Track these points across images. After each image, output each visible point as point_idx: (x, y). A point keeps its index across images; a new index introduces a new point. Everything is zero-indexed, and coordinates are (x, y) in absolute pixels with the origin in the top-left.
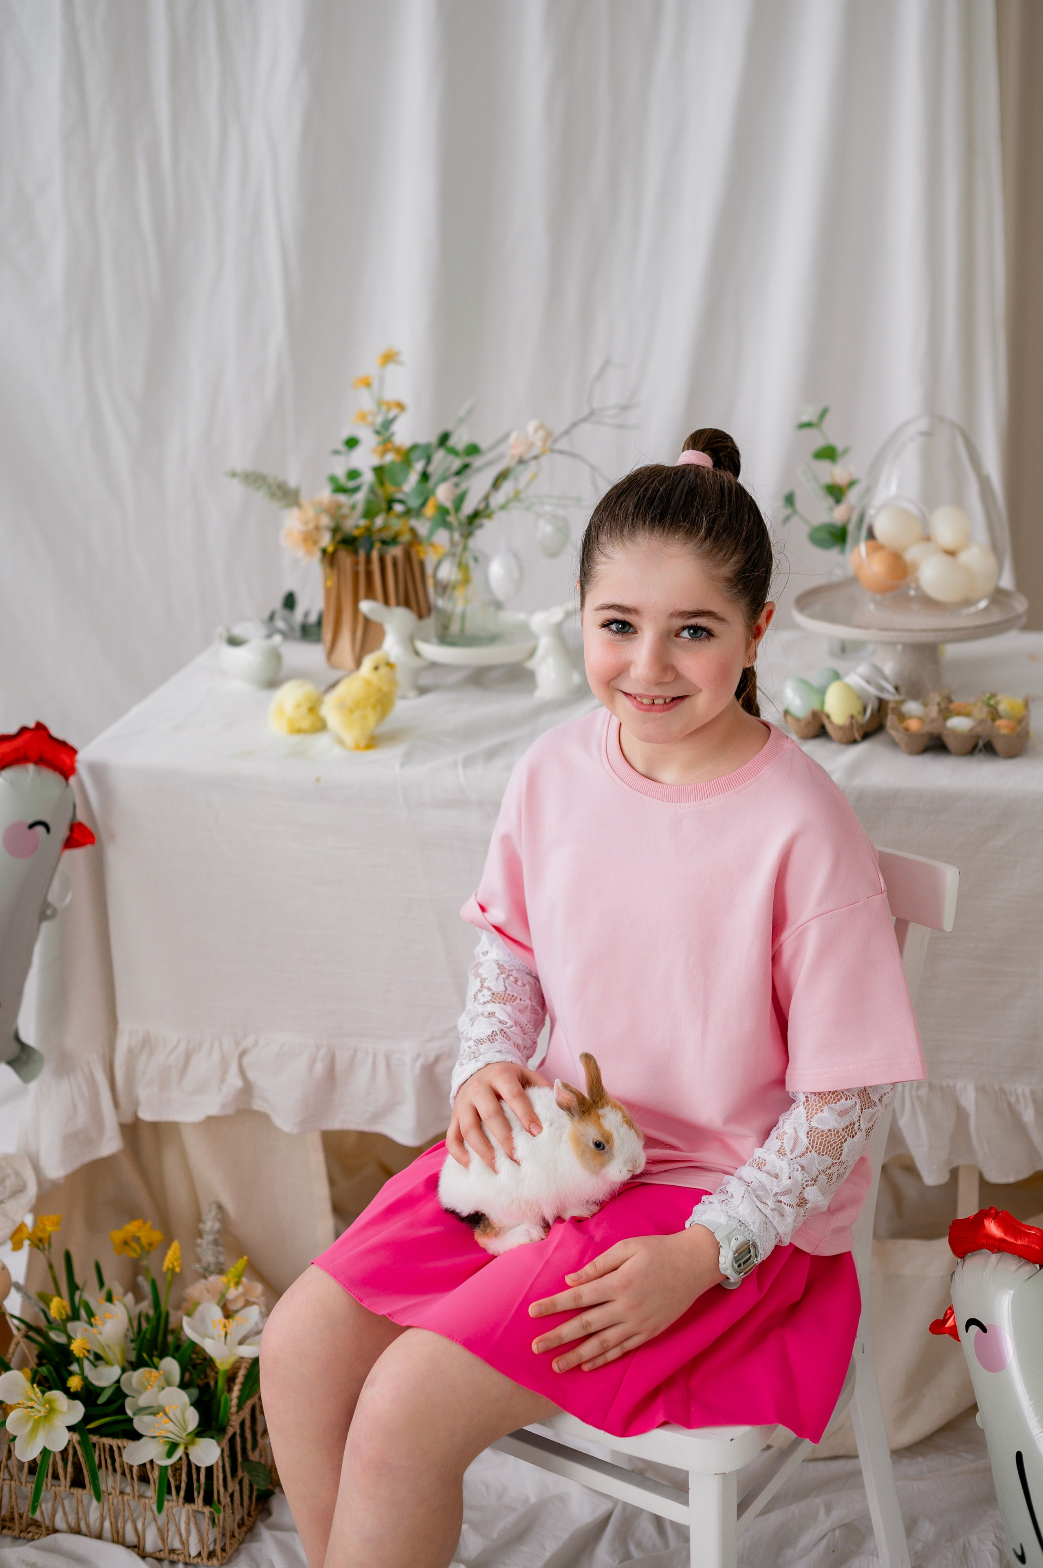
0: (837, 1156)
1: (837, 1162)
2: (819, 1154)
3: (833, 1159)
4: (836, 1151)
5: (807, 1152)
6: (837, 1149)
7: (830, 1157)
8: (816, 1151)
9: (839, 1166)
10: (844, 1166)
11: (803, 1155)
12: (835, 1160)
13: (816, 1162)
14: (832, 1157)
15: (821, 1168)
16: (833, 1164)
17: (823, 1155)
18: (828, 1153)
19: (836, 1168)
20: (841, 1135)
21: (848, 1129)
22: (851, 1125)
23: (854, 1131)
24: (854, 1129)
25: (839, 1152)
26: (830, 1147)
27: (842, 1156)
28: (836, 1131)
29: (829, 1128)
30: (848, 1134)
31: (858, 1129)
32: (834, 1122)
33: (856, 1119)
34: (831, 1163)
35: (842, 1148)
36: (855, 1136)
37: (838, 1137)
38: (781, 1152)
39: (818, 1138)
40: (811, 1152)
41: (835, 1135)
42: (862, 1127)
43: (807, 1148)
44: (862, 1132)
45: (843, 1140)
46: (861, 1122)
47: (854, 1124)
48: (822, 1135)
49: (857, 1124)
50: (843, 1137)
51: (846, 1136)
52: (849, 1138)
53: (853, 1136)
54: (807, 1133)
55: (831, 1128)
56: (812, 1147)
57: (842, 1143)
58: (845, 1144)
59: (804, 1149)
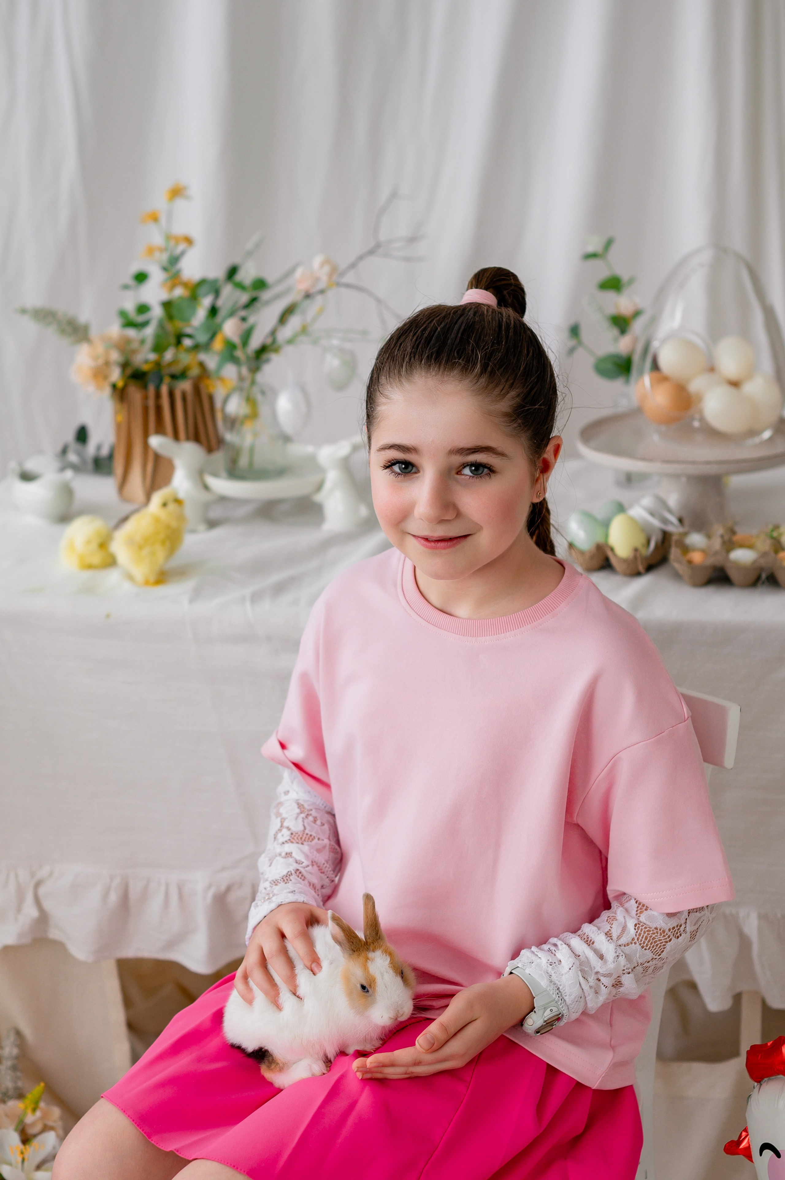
0: (659, 952)
1: (657, 958)
2: (642, 948)
4: (659, 948)
5: (631, 943)
7: (652, 952)
8: (640, 945)
9: (658, 962)
11: (628, 944)
13: (638, 955)
15: (640, 960)
17: (645, 949)
18: (651, 948)
19: (654, 962)
20: (668, 935)
21: (675, 929)
22: (677, 926)
23: (680, 932)
24: (679, 931)
25: (661, 949)
26: (653, 943)
27: (663, 953)
28: (662, 930)
29: (656, 927)
30: (674, 934)
31: (684, 931)
32: (661, 922)
33: (683, 921)
34: (651, 958)
35: (665, 947)
36: (680, 937)
37: (664, 936)
38: (608, 936)
39: (645, 932)
40: (635, 943)
41: (660, 934)
42: (688, 929)
43: (633, 939)
44: (687, 934)
45: (668, 940)
46: (687, 925)
47: (681, 926)
48: (649, 931)
49: (683, 927)
50: (669, 937)
51: (671, 936)
52: (673, 938)
53: (678, 937)
54: (635, 925)
55: (658, 926)
56: (638, 939)
57: (666, 942)
58: (669, 943)
59: (630, 940)
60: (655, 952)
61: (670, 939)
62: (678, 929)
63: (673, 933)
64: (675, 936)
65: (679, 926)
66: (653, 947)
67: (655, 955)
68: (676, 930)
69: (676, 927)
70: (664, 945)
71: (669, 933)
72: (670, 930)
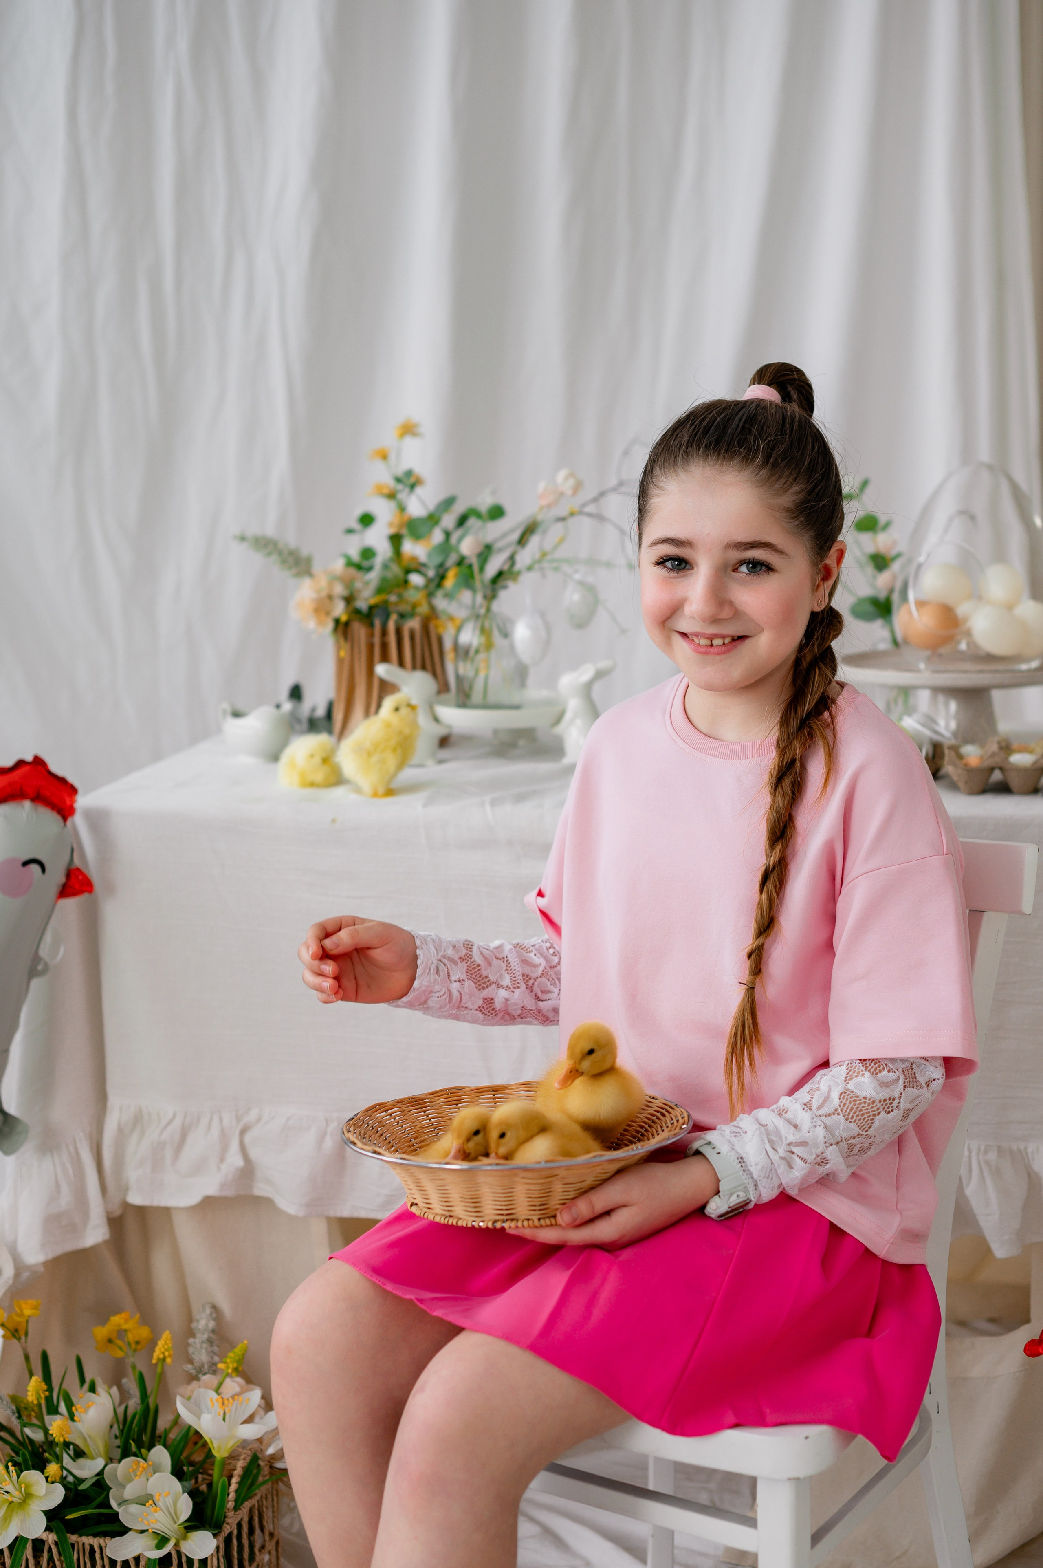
0: (866, 1128)
1: (863, 1134)
2: (847, 1119)
3: (860, 1129)
4: (866, 1122)
5: (834, 1114)
6: (868, 1120)
7: (858, 1126)
8: (844, 1116)
9: (865, 1140)
10: (870, 1141)
11: (829, 1115)
12: (862, 1131)
13: (841, 1128)
14: (860, 1127)
16: (858, 1135)
17: (850, 1122)
18: (857, 1121)
19: (861, 1139)
20: (877, 1107)
21: (886, 1103)
22: (890, 1099)
23: (892, 1107)
24: (892, 1105)
25: (869, 1124)
26: (860, 1116)
27: (871, 1129)
28: (871, 1100)
29: (865, 1096)
30: (884, 1108)
31: (897, 1107)
32: (872, 1091)
33: (897, 1095)
34: (857, 1134)
35: (873, 1121)
36: (891, 1114)
37: (873, 1107)
38: (807, 1106)
39: (850, 1103)
40: (838, 1114)
41: (869, 1105)
42: (902, 1105)
43: (836, 1110)
44: (900, 1111)
45: (876, 1112)
46: (901, 1100)
47: (894, 1100)
48: (855, 1101)
49: (897, 1101)
50: (878, 1109)
51: (881, 1109)
52: (883, 1113)
53: (889, 1112)
54: (841, 1094)
55: (868, 1096)
56: (842, 1111)
57: (874, 1115)
58: (877, 1117)
59: (832, 1110)
60: (862, 1127)
61: (879, 1111)
62: (891, 1103)
63: (884, 1106)
64: (886, 1110)
65: (892, 1099)
66: (860, 1120)
69: (888, 1100)
70: (872, 1119)
71: (879, 1105)
72: (880, 1101)
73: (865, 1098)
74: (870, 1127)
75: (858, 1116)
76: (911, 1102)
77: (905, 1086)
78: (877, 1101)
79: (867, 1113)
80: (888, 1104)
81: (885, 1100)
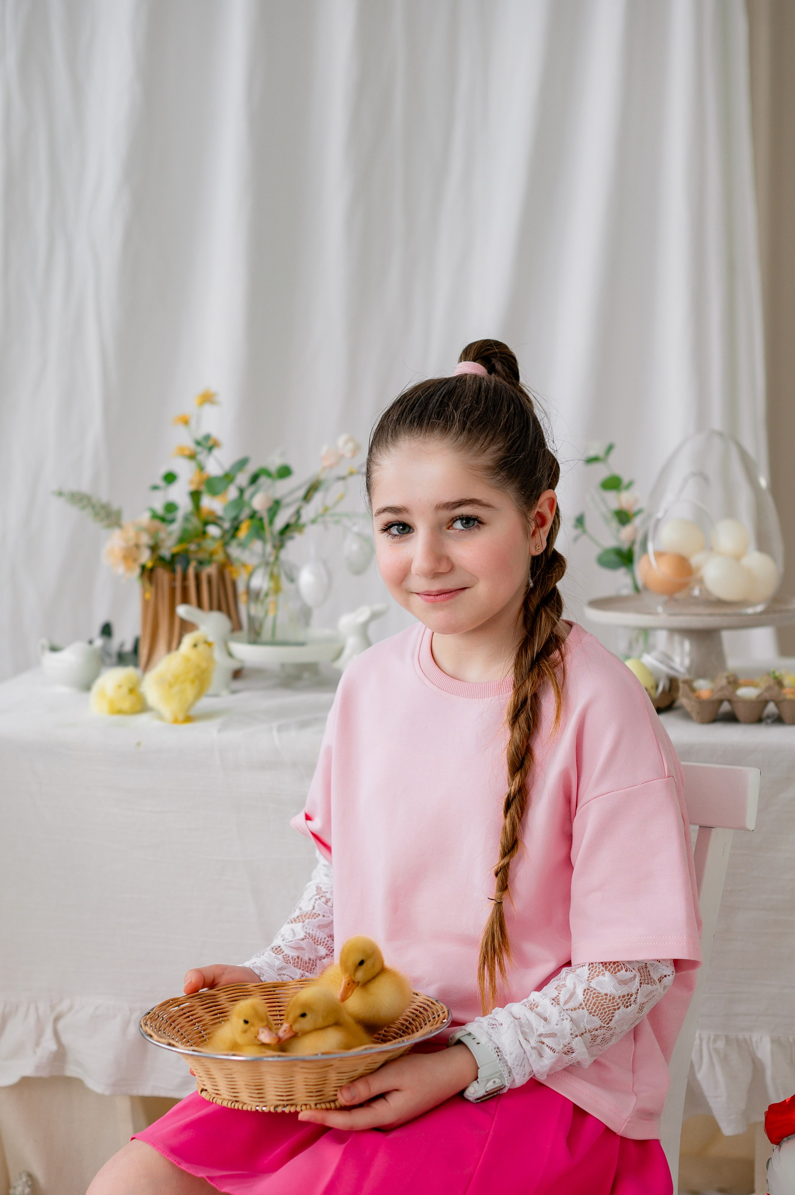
0: (607, 1020)
1: (605, 1026)
2: (590, 1013)
4: (607, 1016)
6: (609, 1014)
7: (600, 1019)
8: (588, 1010)
9: (606, 1031)
10: (611, 1032)
11: (575, 1009)
13: (585, 1020)
15: (588, 1027)
16: (601, 1027)
17: (593, 1015)
18: (599, 1015)
19: (603, 1031)
20: (617, 1003)
21: (624, 998)
22: (628, 995)
23: (630, 1002)
24: (630, 1000)
25: (610, 1017)
26: (602, 1010)
27: (612, 1022)
28: (612, 997)
29: (606, 993)
30: (623, 1003)
31: (634, 1002)
32: (612, 988)
33: (634, 991)
34: (599, 1026)
35: (613, 1015)
36: (630, 1008)
37: (613, 1003)
38: (555, 1001)
39: (593, 998)
40: (583, 1009)
41: (610, 1000)
42: (638, 1000)
43: (581, 1005)
44: (636, 1005)
45: (616, 1007)
46: (638, 995)
47: (632, 995)
48: (597, 997)
49: (634, 996)
50: (618, 1004)
51: (620, 1004)
52: (622, 1007)
53: (627, 1007)
54: (585, 991)
55: (609, 993)
56: (586, 1005)
57: (615, 1010)
58: (617, 1011)
59: (577, 1005)
60: (603, 1020)
61: (618, 1006)
62: (629, 999)
63: (623, 1001)
64: (625, 1005)
65: (630, 995)
66: (602, 1013)
67: (603, 1022)
68: (626, 999)
69: (626, 996)
70: (613, 1013)
71: (619, 1001)
72: (619, 997)
73: (606, 995)
74: (611, 1020)
75: (600, 1010)
76: (646, 996)
77: (641, 983)
78: (617, 997)
79: (608, 1007)
80: (627, 1000)
81: (624, 996)
